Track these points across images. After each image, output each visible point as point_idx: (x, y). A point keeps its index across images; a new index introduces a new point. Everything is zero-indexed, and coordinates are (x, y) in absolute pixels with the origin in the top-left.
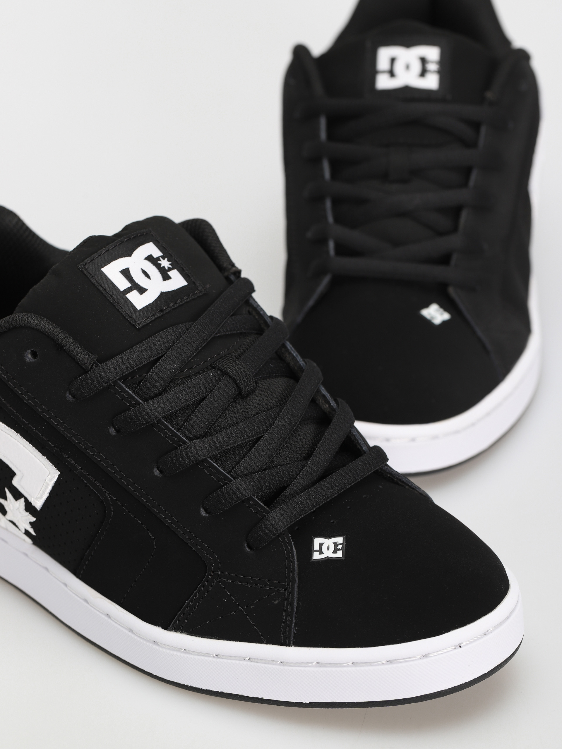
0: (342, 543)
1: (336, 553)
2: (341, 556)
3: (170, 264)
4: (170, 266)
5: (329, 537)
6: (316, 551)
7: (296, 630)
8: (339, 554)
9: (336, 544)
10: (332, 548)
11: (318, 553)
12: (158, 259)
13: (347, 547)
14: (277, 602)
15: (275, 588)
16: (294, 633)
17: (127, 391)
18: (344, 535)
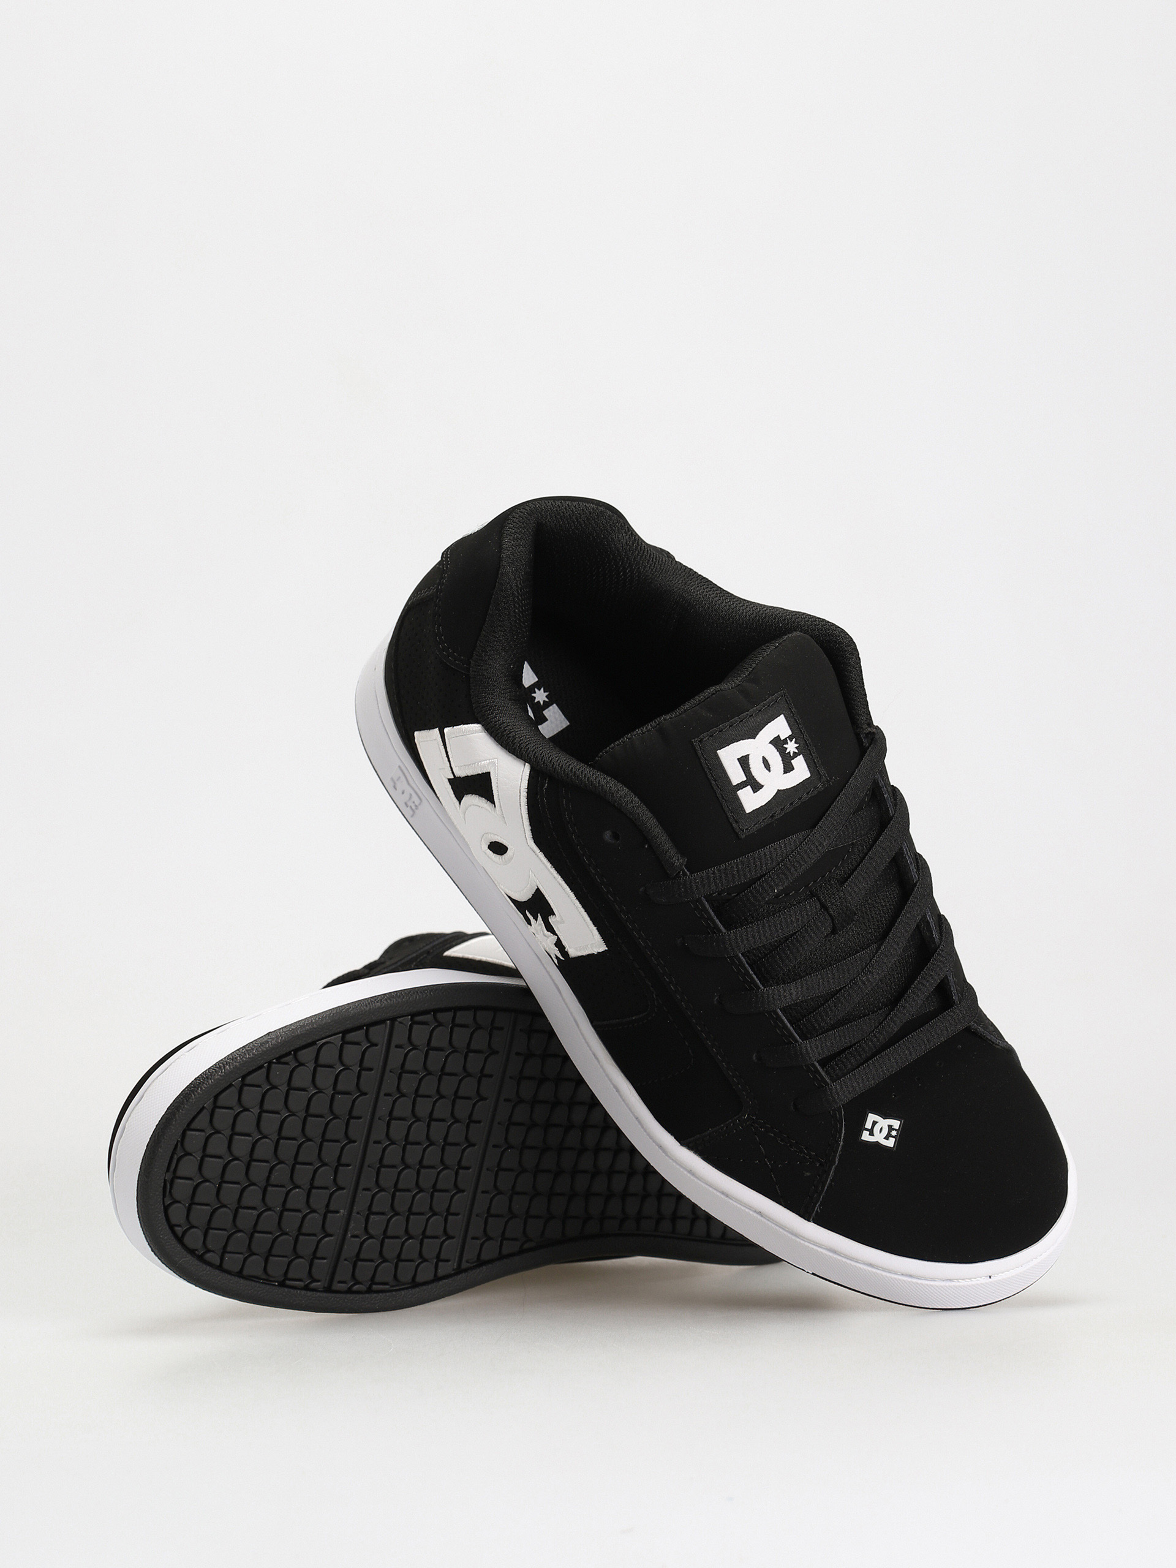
0: (897, 1128)
1: (888, 1139)
2: (892, 1146)
3: (796, 748)
4: (796, 751)
5: (885, 1116)
6: (867, 1130)
7: (820, 1209)
8: (891, 1143)
9: (890, 1128)
10: (885, 1132)
11: (868, 1133)
12: (785, 741)
13: (902, 1137)
14: (808, 1174)
15: (810, 1158)
16: (817, 1211)
17: (709, 913)
18: (902, 1118)
